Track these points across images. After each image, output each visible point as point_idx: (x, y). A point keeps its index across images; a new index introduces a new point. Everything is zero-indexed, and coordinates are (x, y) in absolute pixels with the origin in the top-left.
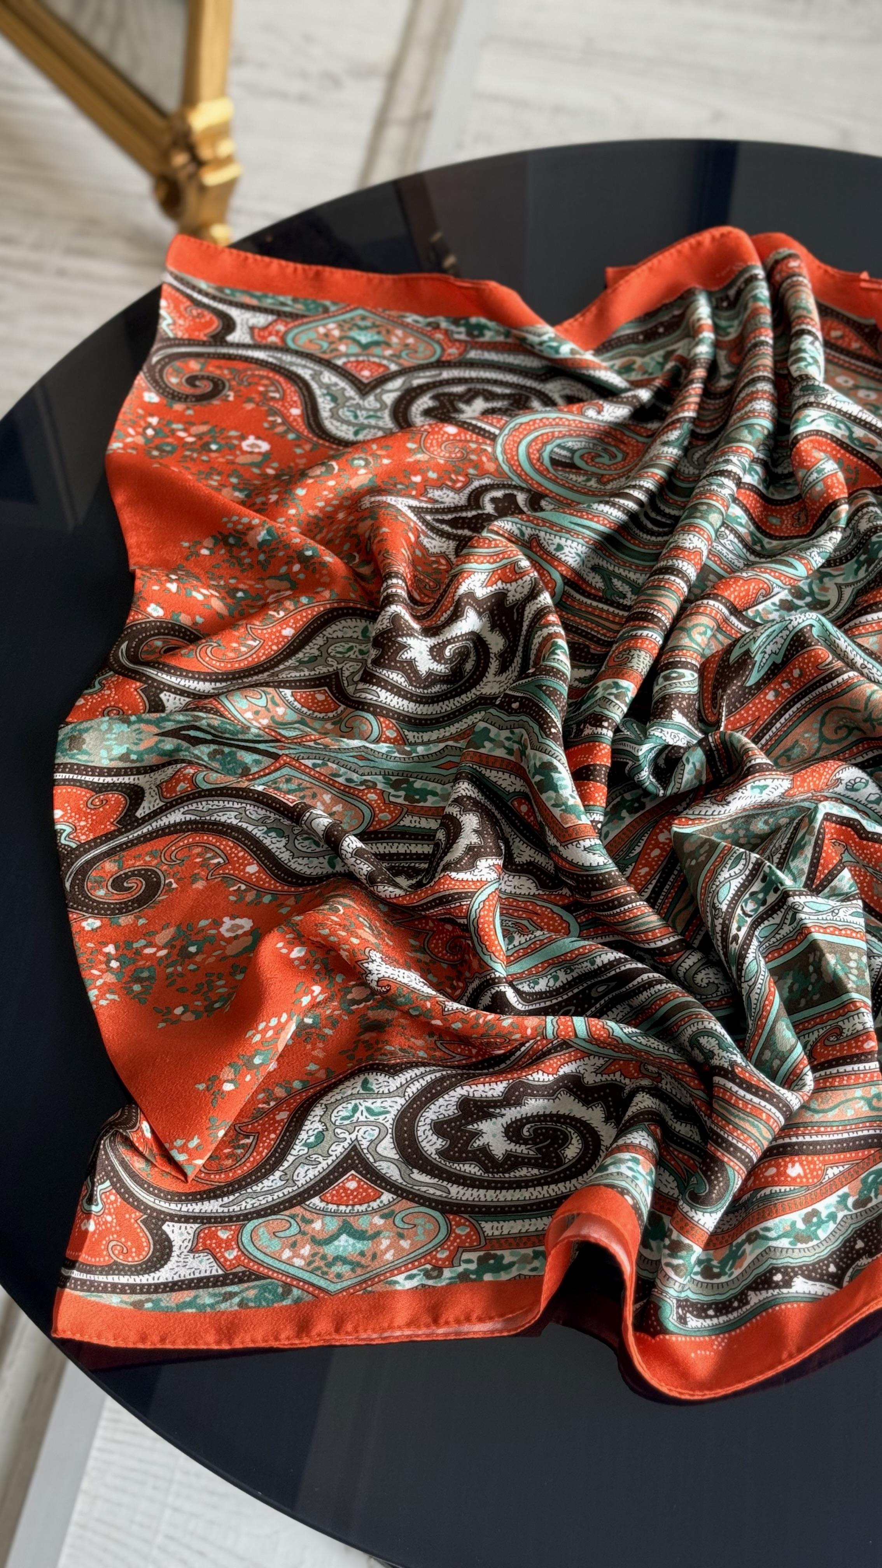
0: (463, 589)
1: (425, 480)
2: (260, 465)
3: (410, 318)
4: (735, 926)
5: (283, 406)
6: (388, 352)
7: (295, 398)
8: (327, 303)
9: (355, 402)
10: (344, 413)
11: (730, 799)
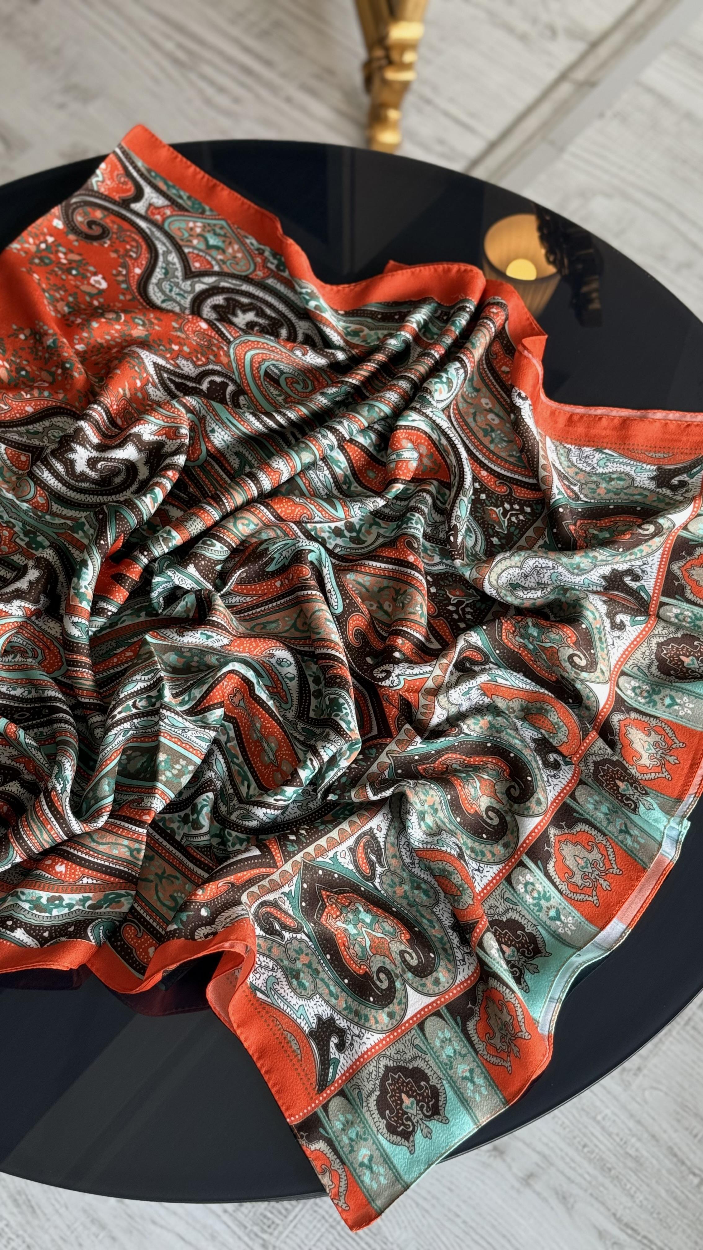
0: (135, 430)
1: (181, 350)
2: (92, 296)
3: (251, 241)
4: (119, 709)
5: (133, 264)
6: (220, 257)
7: (144, 262)
8: (207, 208)
9: (176, 280)
10: (166, 286)
11: (185, 634)
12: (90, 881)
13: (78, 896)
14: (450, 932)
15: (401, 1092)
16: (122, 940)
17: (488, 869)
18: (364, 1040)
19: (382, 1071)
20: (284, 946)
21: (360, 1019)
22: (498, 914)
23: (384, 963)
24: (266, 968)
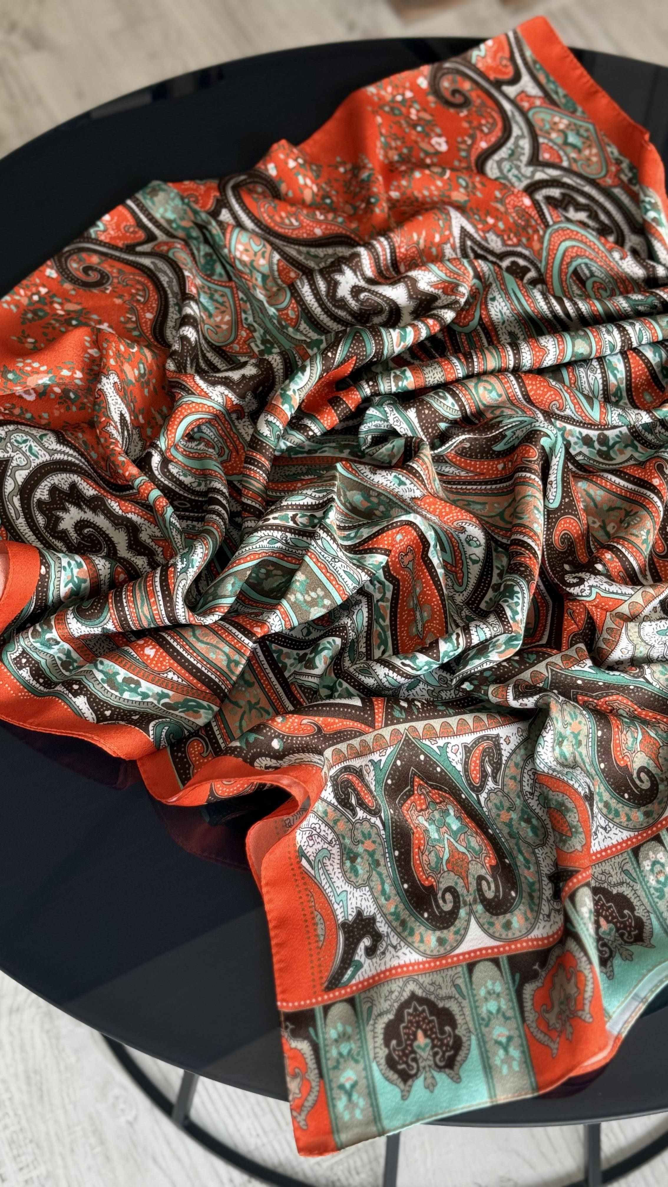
0: (413, 273)
1: (495, 225)
2: (427, 154)
3: (613, 150)
4: (276, 515)
5: (482, 138)
6: (573, 155)
7: (493, 139)
8: (580, 109)
9: (519, 163)
10: (506, 166)
11: (378, 472)
12: (175, 678)
13: (157, 689)
14: (545, 881)
15: (419, 1027)
16: (184, 752)
17: (617, 832)
18: (400, 953)
19: (406, 995)
20: (353, 824)
21: (404, 930)
22: (609, 884)
23: (456, 884)
24: (324, 838)
